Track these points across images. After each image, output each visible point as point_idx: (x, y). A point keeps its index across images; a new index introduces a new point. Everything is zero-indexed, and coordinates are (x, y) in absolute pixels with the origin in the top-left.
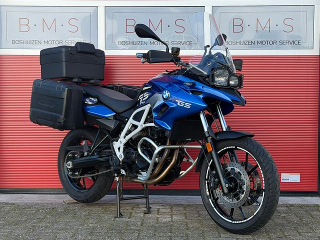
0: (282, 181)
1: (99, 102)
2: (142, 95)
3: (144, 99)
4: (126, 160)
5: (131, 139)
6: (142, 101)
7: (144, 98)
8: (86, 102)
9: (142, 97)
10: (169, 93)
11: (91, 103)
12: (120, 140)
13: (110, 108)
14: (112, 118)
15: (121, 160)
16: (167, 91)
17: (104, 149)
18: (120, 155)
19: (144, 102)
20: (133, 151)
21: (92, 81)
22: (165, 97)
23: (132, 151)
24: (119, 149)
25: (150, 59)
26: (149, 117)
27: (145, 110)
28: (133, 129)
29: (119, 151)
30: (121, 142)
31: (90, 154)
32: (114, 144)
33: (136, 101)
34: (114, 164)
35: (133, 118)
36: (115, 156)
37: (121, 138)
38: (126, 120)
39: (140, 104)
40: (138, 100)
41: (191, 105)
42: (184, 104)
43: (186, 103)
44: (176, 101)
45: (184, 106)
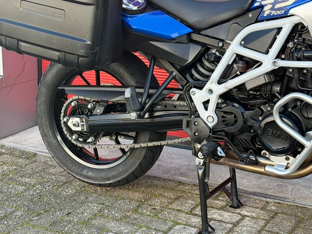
1: (150, 6)
3: (278, 6)
7: (277, 2)
8: (124, 6)
11: (135, 8)
12: (208, 86)
15: (210, 125)
18: (209, 117)
19: (280, 12)
20: (244, 111)
26: (290, 45)
27: (279, 30)
28: (240, 65)
29: (206, 109)
30: (211, 91)
31: (142, 114)
32: (194, 94)
33: (247, 6)
34: (197, 134)
35: (243, 43)
36: (195, 117)
37: (212, 83)
38: (221, 44)
39: (265, 15)
40: (256, 4)
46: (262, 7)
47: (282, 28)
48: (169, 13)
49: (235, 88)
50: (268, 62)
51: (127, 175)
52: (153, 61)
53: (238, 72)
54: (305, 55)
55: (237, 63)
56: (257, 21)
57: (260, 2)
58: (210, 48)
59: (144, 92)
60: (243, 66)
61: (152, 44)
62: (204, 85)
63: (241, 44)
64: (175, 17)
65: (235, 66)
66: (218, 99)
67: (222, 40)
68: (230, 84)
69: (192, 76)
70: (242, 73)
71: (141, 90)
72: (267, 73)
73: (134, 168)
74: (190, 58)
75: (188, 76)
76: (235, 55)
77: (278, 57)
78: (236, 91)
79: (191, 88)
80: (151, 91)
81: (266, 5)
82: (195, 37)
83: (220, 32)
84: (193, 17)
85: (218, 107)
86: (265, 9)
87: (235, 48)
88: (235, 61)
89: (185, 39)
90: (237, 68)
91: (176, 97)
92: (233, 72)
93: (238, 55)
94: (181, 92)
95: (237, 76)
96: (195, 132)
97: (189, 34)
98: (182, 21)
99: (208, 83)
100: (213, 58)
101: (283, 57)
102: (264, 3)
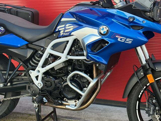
2: (63, 26)
3: (66, 31)
4: (45, 88)
6: (64, 32)
7: (66, 29)
9: (63, 29)
10: (107, 29)
15: (40, 87)
16: (104, 27)
18: (39, 84)
19: (67, 34)
23: (54, 80)
24: (37, 77)
26: (73, 49)
27: (68, 42)
28: (52, 59)
29: (37, 80)
30: (39, 71)
31: (6, 84)
32: (31, 73)
33: (53, 31)
34: (33, 92)
35: (52, 48)
36: (32, 84)
37: (39, 67)
38: (42, 49)
39: (61, 35)
40: (57, 30)
41: (132, 40)
42: (125, 40)
43: (128, 39)
44: (117, 36)
45: (126, 42)
46: (59, 31)
47: (69, 41)
48: (16, 35)
49: (50, 69)
50: (64, 57)
51: (2, 114)
52: (10, 58)
53: (51, 62)
54: (79, 53)
55: (50, 58)
56: (58, 38)
57: (58, 29)
58: (38, 51)
59: (7, 73)
60: (53, 59)
62: (36, 69)
63: (51, 48)
64: (20, 37)
65: (49, 59)
66: (43, 75)
67: (43, 47)
68: (47, 68)
69: (30, 64)
70: (53, 62)
71: (5, 72)
72: (64, 62)
73: (5, 110)
74: (28, 56)
75: (28, 64)
76: (49, 54)
77: (68, 54)
78: (51, 71)
79: (30, 70)
80: (10, 72)
81: (61, 31)
82: (30, 46)
83: (41, 43)
84: (29, 36)
85: (43, 79)
86: (61, 32)
87: (49, 51)
88: (49, 57)
89: (25, 47)
90: (50, 60)
91: (23, 74)
92: (49, 62)
93: (50, 54)
94: (25, 72)
95: (51, 63)
96: (33, 91)
97: (27, 45)
98: (23, 38)
99: (37, 67)
100: (39, 55)
101: (70, 54)
102: (60, 29)
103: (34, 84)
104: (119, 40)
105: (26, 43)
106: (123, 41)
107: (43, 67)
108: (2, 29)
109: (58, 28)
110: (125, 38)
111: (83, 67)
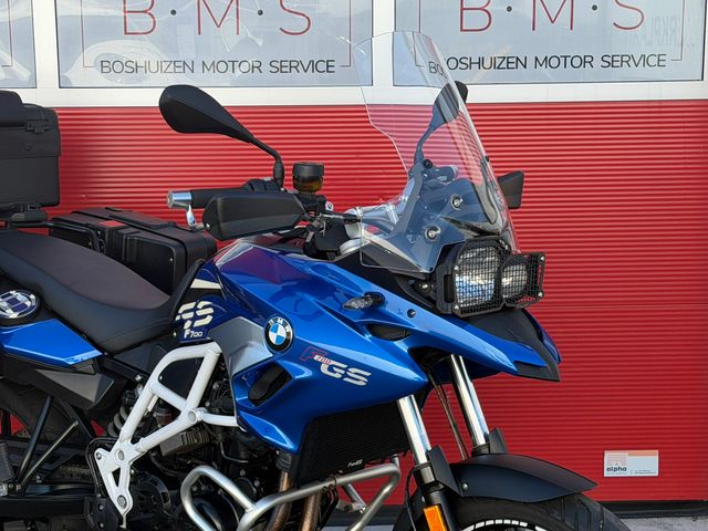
0: (606, 474)
1: (44, 310)
2: (191, 305)
3: (198, 323)
4: (143, 516)
5: (157, 449)
6: (191, 328)
7: (196, 318)
9: (191, 315)
10: (289, 328)
11: (15, 316)
12: (117, 445)
13: (80, 332)
14: (90, 368)
15: (123, 511)
16: (280, 321)
17: (65, 464)
18: (120, 494)
19: (199, 334)
20: (166, 490)
21: (20, 216)
22: (273, 337)
23: (163, 489)
24: (116, 474)
25: (222, 225)
26: (215, 386)
27: (200, 360)
28: (159, 414)
29: (117, 484)
31: (18, 487)
32: (99, 459)
34: (101, 525)
35: (162, 378)
36: (102, 496)
37: (121, 441)
38: (138, 378)
39: (185, 336)
40: (178, 318)
41: (368, 374)
42: (343, 372)
43: (353, 370)
44: (316, 358)
45: (346, 379)
46: (183, 322)
47: (202, 359)
49: (153, 450)
50: (190, 410)
53: (159, 425)
55: (157, 410)
57: (181, 315)
60: (164, 415)
61: (40, 374)
62: (114, 444)
63: (160, 380)
65: (156, 415)
66: (131, 468)
68: (140, 445)
72: (189, 430)
76: (156, 399)
77: (201, 404)
81: (186, 320)
85: (133, 481)
86: (186, 326)
88: (155, 408)
89: (89, 366)
90: (157, 419)
93: (159, 399)
96: (99, 523)
97: (98, 359)
99: (118, 441)
101: (208, 404)
102: (185, 316)
103: (107, 495)
104: (324, 369)
105: (96, 353)
106: (338, 376)
107: (134, 440)
108: (28, 303)
109: (180, 311)
110: (345, 366)
111: (242, 454)
